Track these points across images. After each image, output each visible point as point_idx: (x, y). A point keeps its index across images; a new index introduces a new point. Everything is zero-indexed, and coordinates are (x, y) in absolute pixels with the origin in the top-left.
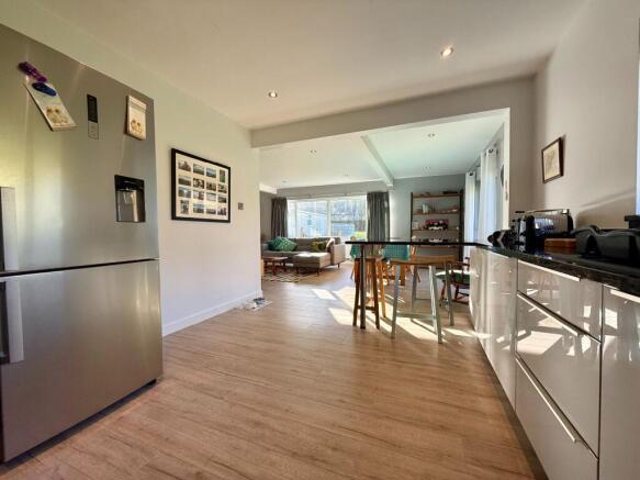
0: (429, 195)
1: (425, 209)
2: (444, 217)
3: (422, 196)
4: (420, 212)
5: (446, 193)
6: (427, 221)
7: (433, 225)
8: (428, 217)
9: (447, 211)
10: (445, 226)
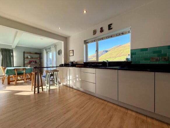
0: (30, 53)
1: (29, 57)
2: (35, 60)
3: (28, 53)
4: (27, 58)
5: (36, 53)
6: (29, 61)
7: (32, 62)
8: (30, 60)
9: (36, 58)
10: (36, 62)
